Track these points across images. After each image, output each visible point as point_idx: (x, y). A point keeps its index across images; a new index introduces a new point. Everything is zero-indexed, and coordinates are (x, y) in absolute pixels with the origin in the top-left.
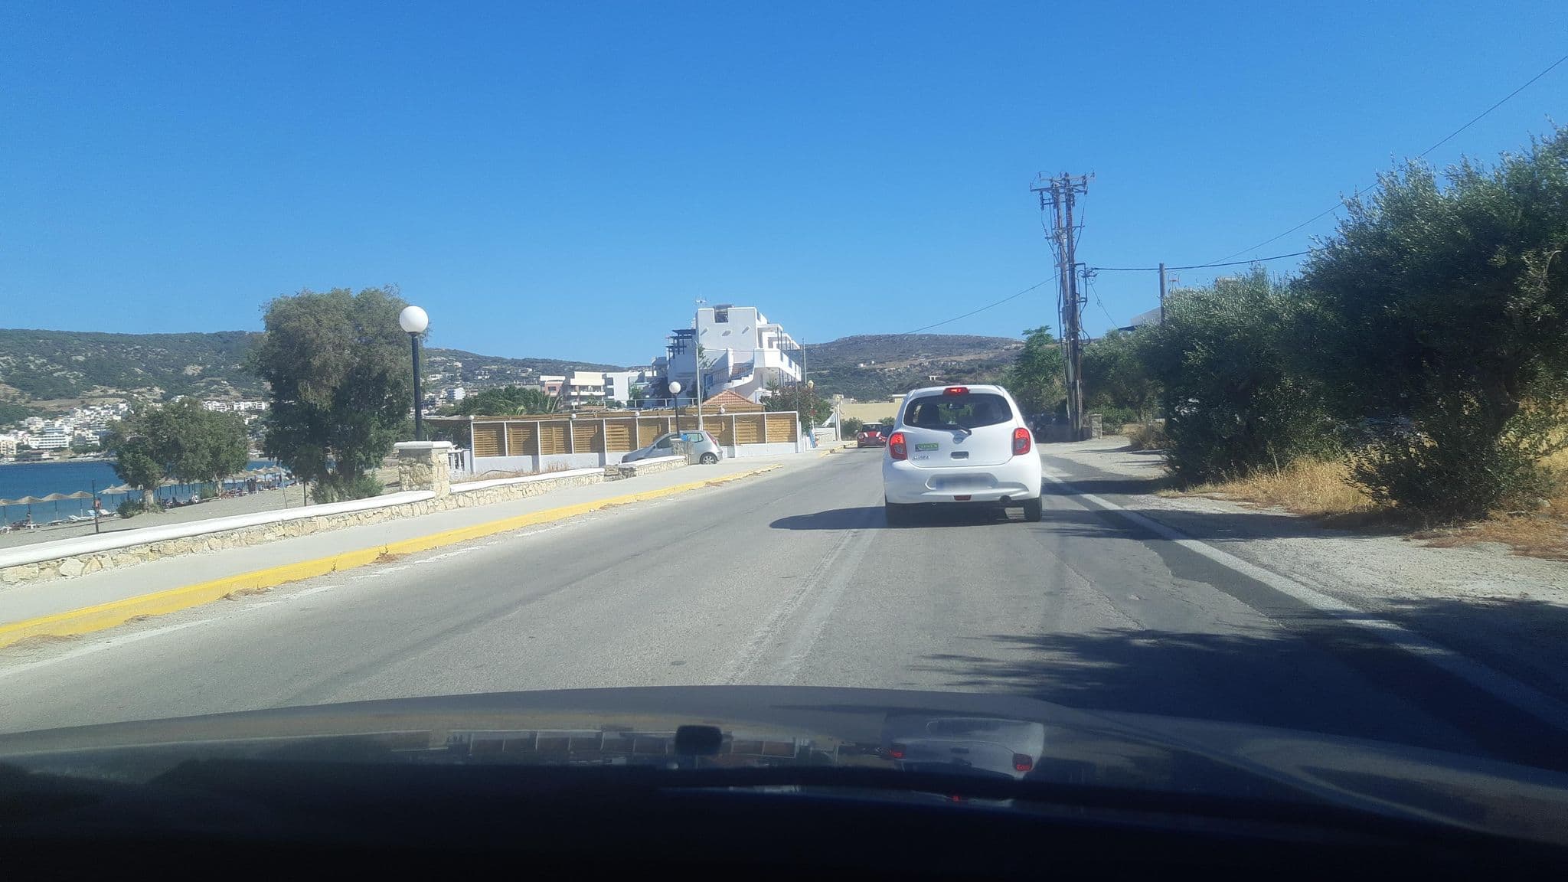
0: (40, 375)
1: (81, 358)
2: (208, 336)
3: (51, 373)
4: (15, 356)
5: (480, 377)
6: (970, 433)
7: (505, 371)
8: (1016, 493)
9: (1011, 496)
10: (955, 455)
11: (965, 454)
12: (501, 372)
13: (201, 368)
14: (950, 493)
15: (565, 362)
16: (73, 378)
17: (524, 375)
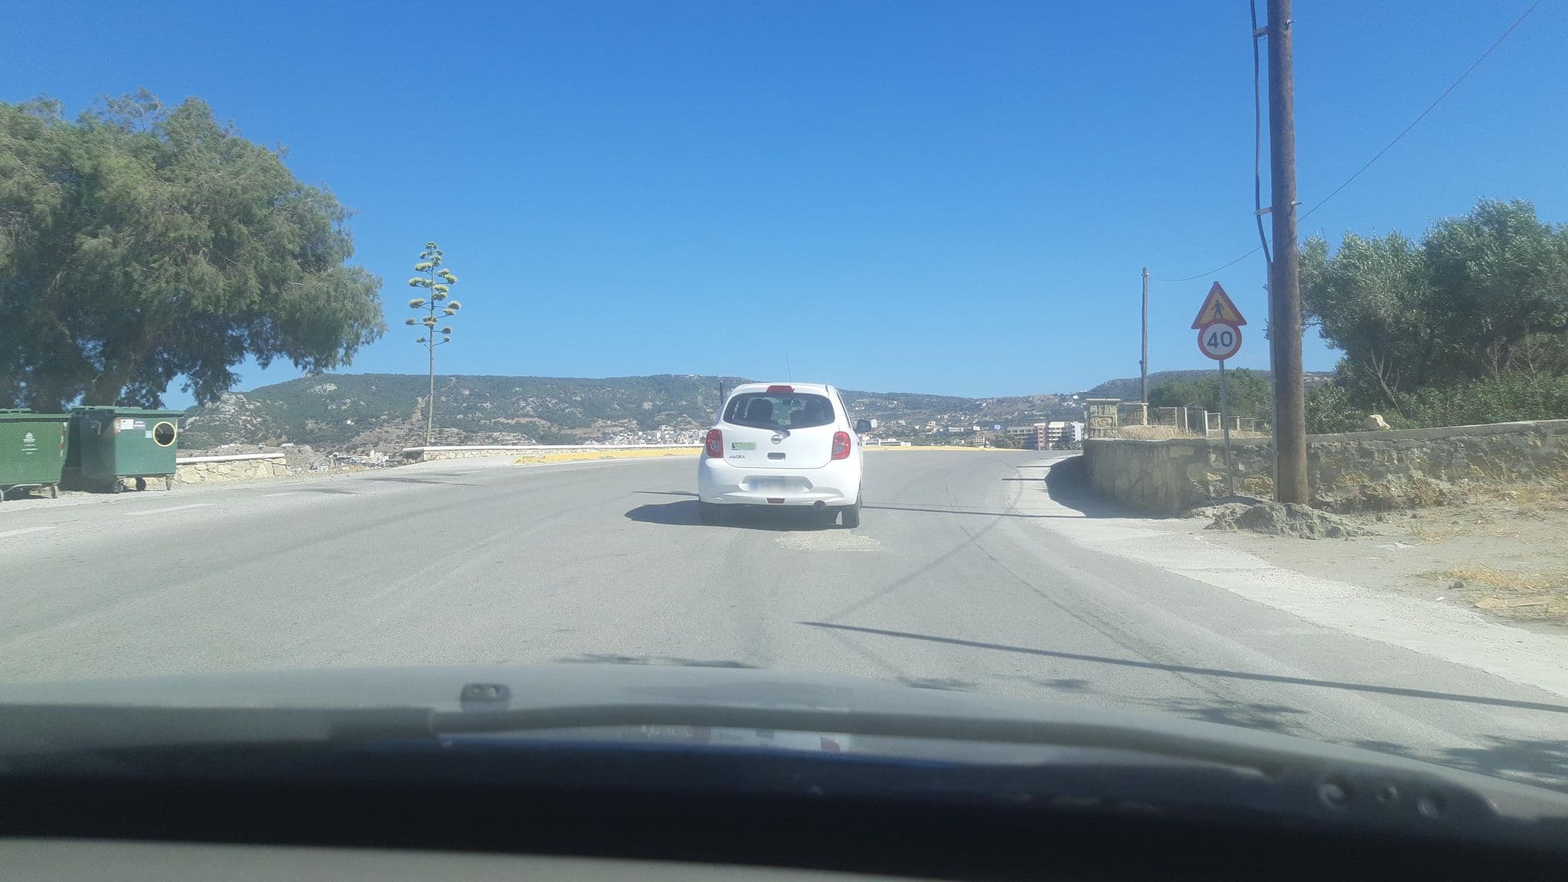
0: (558, 410)
1: (579, 399)
2: (645, 378)
3: (564, 410)
4: (537, 398)
5: (857, 409)
6: (788, 434)
7: (875, 404)
8: (830, 499)
9: (825, 501)
10: (772, 456)
11: (782, 456)
12: (873, 404)
13: (652, 404)
14: (762, 495)
15: (922, 395)
16: (578, 412)
17: (891, 406)
